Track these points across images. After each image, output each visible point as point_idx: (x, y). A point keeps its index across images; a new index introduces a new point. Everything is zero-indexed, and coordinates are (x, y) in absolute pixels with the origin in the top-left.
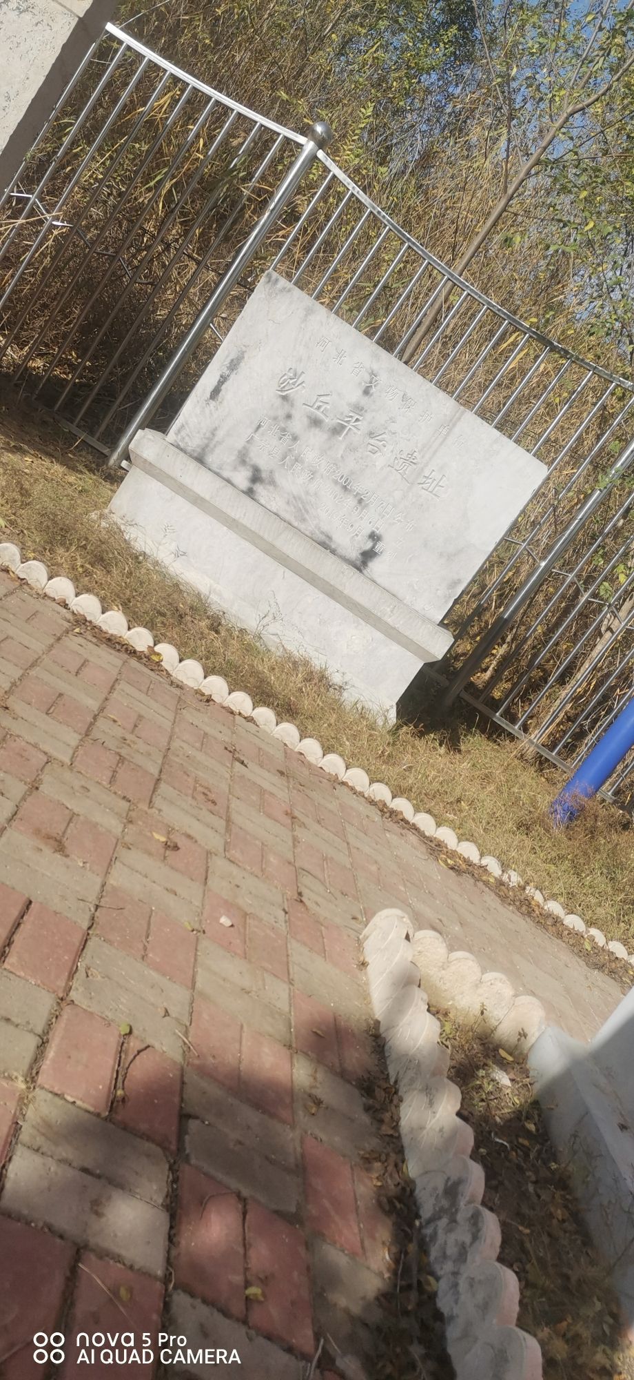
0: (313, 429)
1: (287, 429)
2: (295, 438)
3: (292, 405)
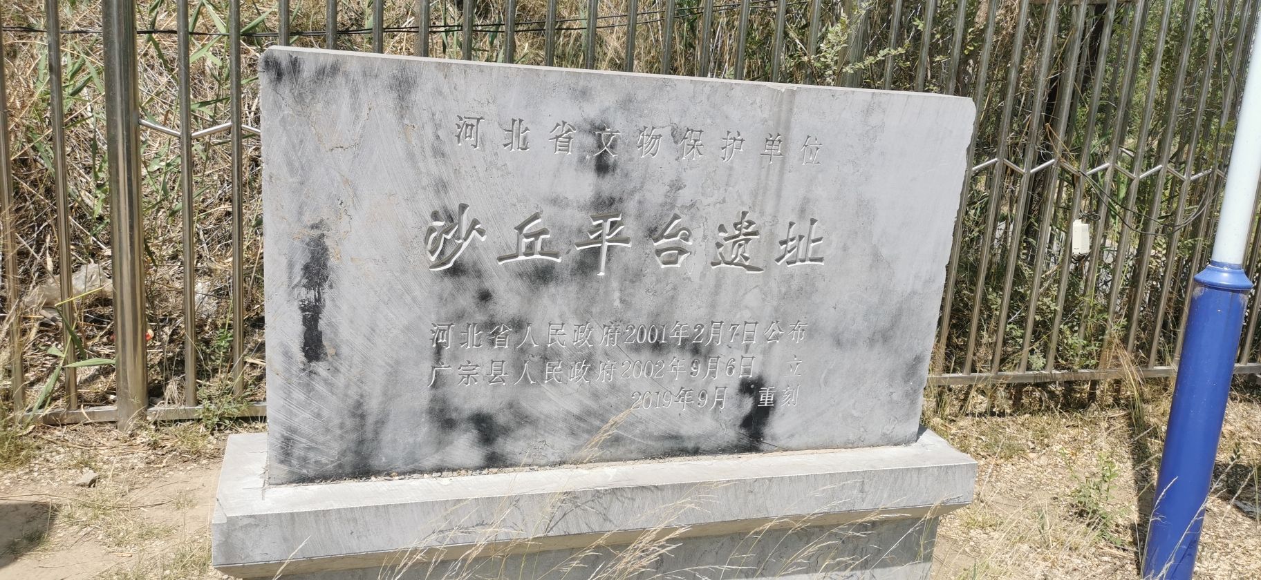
0: (543, 288)
1: (495, 320)
2: (518, 325)
3: (479, 274)
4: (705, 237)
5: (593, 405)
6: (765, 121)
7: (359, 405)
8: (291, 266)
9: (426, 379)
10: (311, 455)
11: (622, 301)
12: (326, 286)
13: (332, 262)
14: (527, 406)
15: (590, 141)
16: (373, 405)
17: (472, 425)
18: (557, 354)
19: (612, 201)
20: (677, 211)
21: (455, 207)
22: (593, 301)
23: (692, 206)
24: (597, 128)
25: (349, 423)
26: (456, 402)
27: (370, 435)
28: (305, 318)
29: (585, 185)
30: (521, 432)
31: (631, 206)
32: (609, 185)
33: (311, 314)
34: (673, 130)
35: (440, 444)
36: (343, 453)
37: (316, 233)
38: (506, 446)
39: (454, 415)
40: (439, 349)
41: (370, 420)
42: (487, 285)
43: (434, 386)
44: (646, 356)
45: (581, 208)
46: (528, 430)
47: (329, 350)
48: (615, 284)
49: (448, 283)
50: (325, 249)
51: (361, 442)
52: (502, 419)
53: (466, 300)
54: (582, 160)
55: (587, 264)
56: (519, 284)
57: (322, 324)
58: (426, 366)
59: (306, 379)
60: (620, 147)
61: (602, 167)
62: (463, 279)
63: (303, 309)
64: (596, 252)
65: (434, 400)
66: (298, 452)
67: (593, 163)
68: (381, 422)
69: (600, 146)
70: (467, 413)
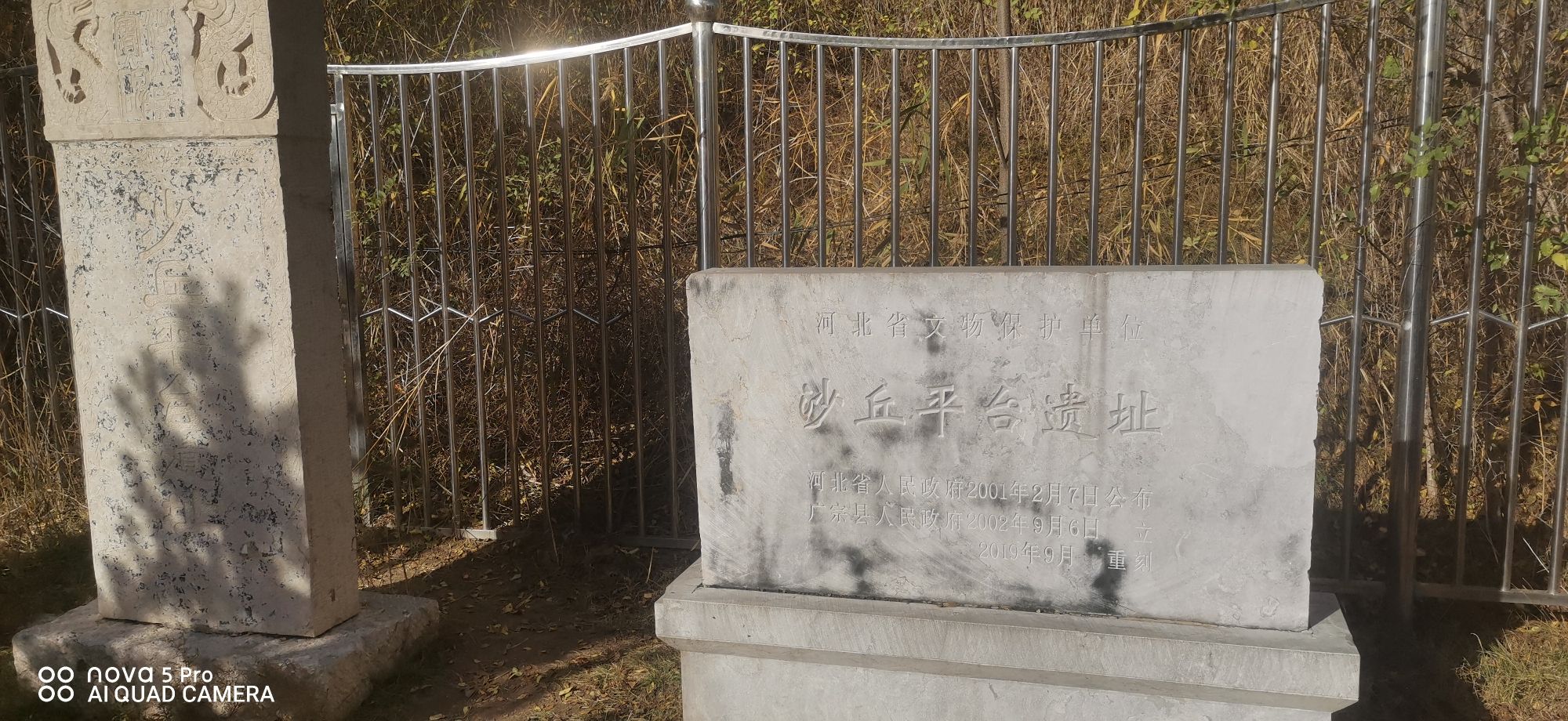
0: (893, 448)
4: (1033, 407)
5: (945, 551)
6: (1079, 304)
7: (759, 530)
8: (710, 424)
9: (807, 514)
10: (730, 566)
11: (962, 461)
12: (733, 438)
13: (737, 422)
14: (887, 544)
15: (921, 327)
16: (770, 532)
17: (845, 557)
18: (910, 503)
19: (944, 376)
20: (1004, 383)
21: (819, 382)
22: (935, 459)
23: (1018, 379)
24: (925, 317)
25: (754, 543)
26: (832, 535)
27: (768, 556)
28: (721, 460)
29: (920, 363)
30: (885, 567)
31: (961, 379)
32: (939, 362)
33: (725, 458)
34: (993, 315)
35: (822, 569)
36: (751, 567)
37: (725, 400)
38: (873, 577)
39: (830, 546)
40: (815, 491)
41: (769, 543)
42: (849, 442)
43: (814, 521)
44: (989, 511)
45: (920, 381)
46: (890, 566)
47: (739, 487)
48: (954, 446)
49: (818, 440)
50: (732, 411)
51: (763, 560)
52: (868, 554)
53: (833, 453)
54: (916, 342)
55: (929, 427)
56: (874, 443)
57: (732, 467)
58: (806, 504)
59: (724, 508)
60: (947, 330)
61: (934, 347)
62: (828, 436)
63: (720, 455)
64: (934, 418)
65: (814, 532)
66: (721, 562)
67: (926, 344)
68: (776, 546)
69: (930, 330)
70: (840, 546)
